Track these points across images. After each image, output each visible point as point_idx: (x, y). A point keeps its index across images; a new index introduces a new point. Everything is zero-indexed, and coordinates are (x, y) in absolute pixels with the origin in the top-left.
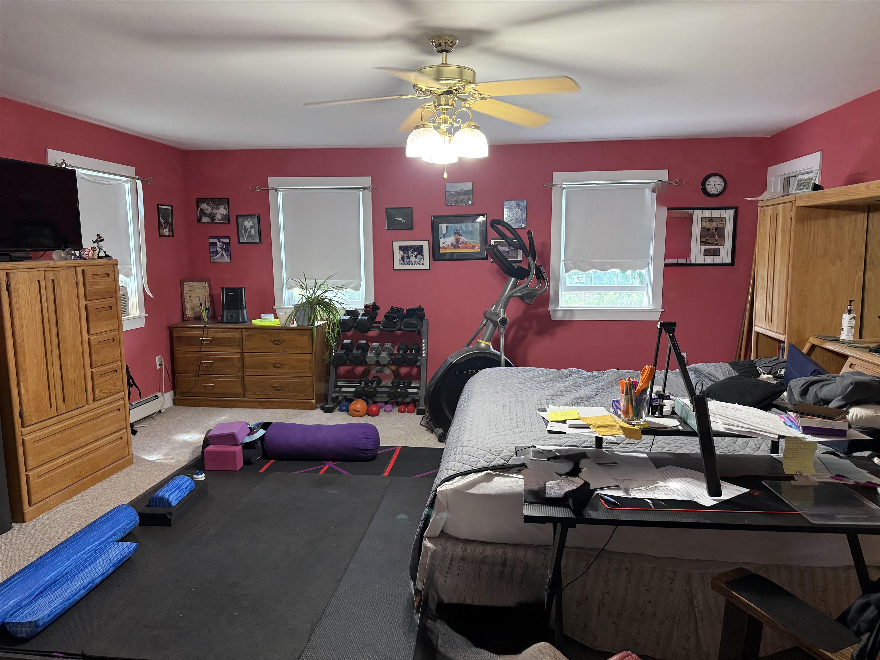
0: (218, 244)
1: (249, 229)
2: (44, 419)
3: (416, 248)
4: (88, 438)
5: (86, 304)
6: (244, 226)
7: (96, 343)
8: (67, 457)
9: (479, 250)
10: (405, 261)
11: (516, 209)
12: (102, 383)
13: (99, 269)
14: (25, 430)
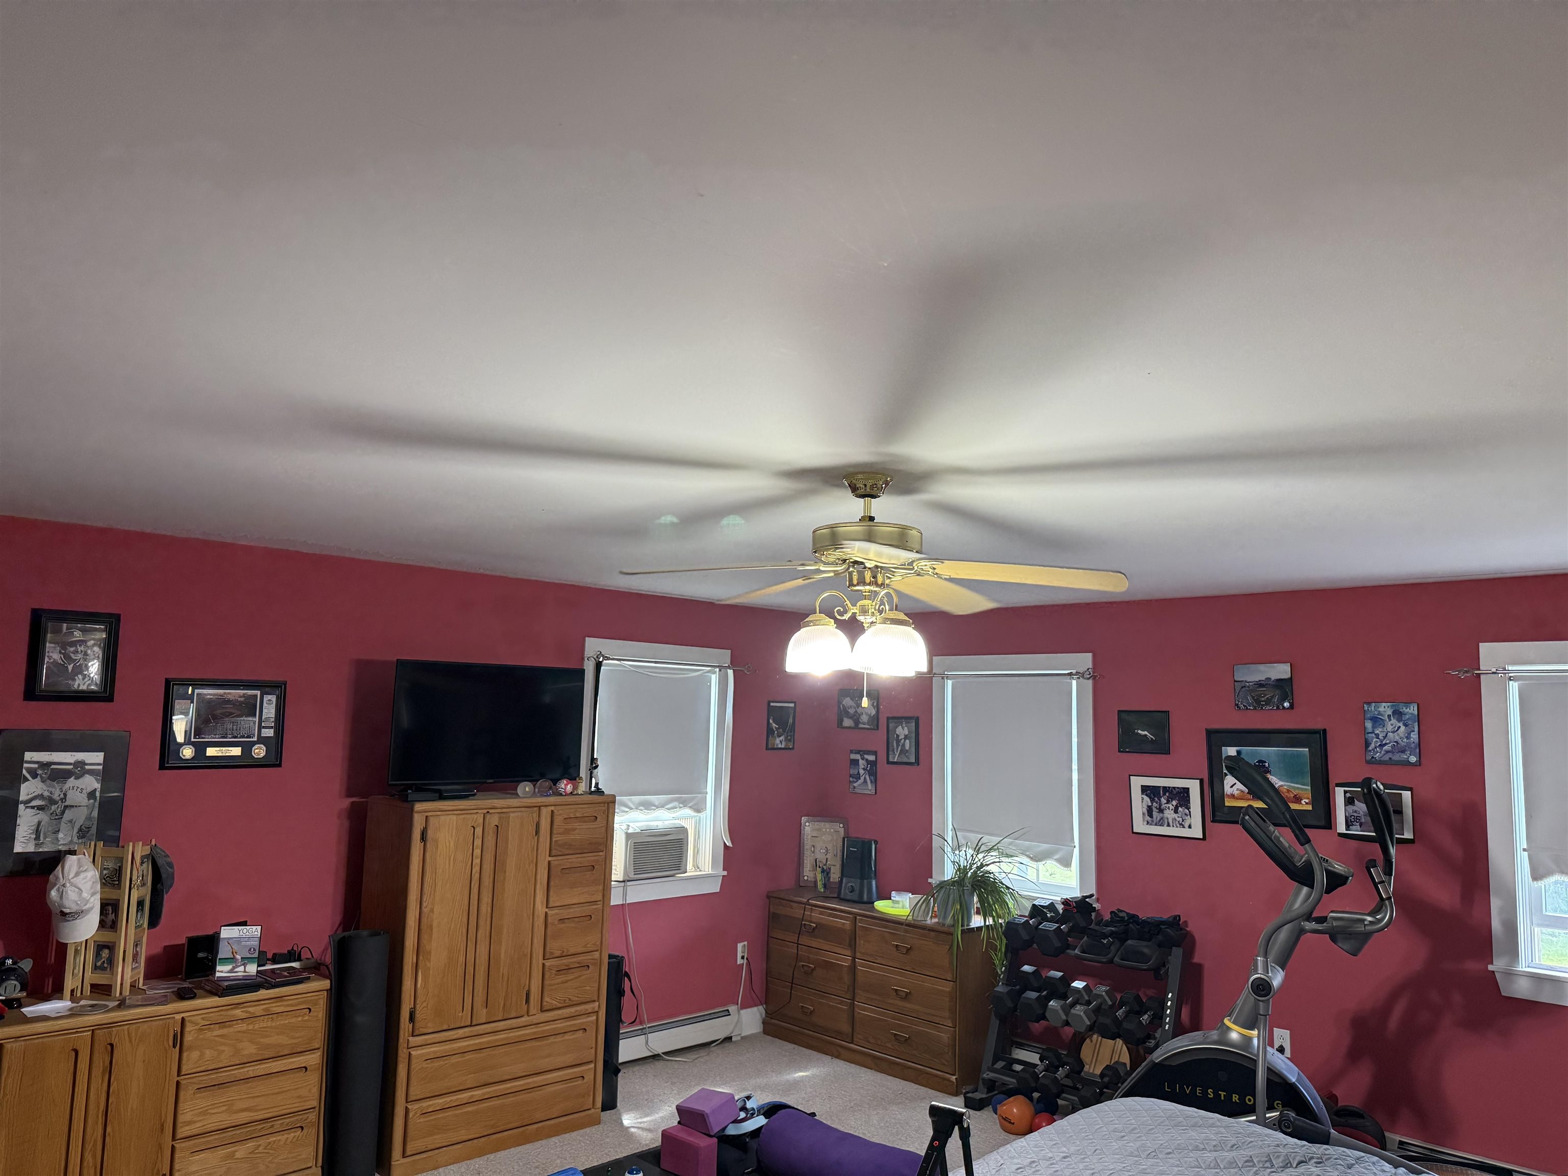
0: (861, 762)
1: (903, 741)
2: (448, 1028)
3: (1175, 792)
4: (518, 1069)
5: (549, 862)
6: (897, 735)
7: (556, 922)
8: (478, 1093)
9: (1310, 808)
10: (1154, 817)
11: (1394, 721)
12: (558, 984)
13: (580, 810)
14: (414, 1041)
